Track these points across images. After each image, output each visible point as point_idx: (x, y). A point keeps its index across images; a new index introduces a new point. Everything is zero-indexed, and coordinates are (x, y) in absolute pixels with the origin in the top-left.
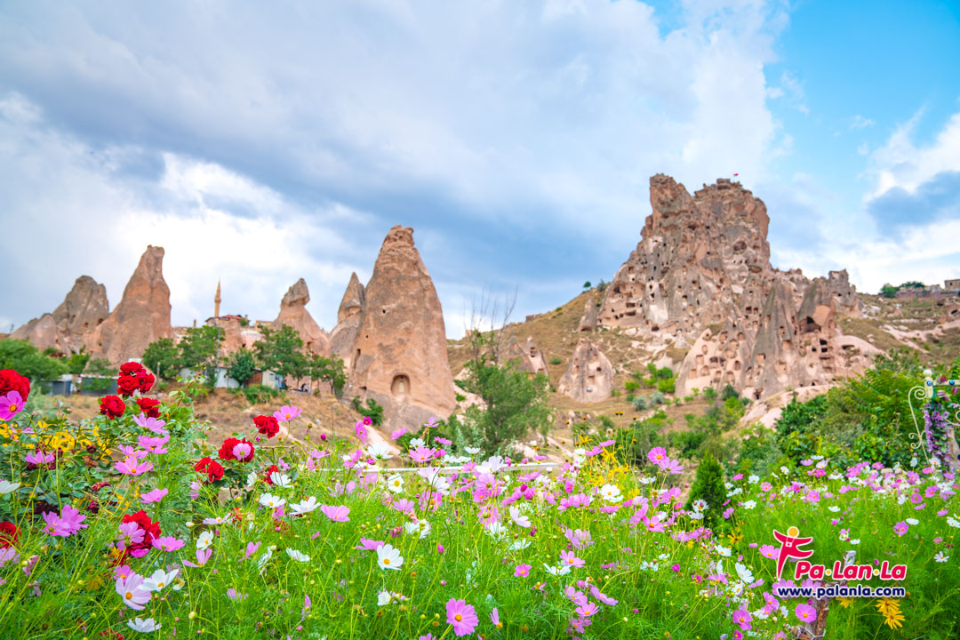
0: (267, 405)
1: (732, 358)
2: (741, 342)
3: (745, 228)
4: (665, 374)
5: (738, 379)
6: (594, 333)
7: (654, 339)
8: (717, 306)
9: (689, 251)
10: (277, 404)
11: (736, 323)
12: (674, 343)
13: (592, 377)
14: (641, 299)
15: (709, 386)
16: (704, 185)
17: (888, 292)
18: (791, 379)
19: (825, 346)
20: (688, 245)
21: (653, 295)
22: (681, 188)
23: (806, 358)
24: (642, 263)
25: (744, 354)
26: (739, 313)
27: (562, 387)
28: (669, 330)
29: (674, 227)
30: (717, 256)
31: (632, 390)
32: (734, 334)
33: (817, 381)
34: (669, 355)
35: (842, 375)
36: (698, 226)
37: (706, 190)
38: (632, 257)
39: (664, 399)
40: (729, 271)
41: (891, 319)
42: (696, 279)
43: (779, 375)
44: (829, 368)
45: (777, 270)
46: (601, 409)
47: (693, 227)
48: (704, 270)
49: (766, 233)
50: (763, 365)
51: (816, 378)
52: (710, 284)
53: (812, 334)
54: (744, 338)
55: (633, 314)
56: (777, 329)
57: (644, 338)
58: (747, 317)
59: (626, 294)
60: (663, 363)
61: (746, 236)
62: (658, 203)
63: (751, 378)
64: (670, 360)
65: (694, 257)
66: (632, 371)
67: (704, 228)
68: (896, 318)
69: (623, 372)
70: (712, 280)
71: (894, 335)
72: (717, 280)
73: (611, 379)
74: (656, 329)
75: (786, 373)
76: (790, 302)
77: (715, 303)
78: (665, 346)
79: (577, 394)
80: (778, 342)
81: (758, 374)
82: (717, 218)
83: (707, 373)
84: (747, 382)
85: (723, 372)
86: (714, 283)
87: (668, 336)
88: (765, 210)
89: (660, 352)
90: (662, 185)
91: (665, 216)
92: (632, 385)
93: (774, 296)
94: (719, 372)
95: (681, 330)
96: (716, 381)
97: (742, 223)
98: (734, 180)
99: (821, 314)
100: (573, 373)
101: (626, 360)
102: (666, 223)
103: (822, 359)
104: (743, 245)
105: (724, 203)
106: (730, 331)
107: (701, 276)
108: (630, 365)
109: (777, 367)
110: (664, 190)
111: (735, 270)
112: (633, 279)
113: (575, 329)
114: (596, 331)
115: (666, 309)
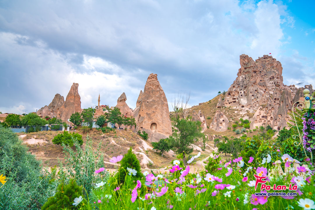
0: (109, 133)
1: (270, 116)
2: (273, 111)
3: (274, 71)
4: (246, 122)
5: (272, 123)
6: (222, 108)
7: (242, 110)
10: (112, 133)
11: (271, 104)
12: (249, 111)
13: (221, 123)
14: (237, 97)
15: (262, 126)
16: (259, 57)
20: (253, 78)
21: (242, 95)
22: (251, 59)
25: (274, 115)
26: (272, 101)
27: (211, 127)
28: (248, 107)
29: (248, 72)
30: (264, 82)
31: (235, 128)
32: (270, 108)
34: (248, 115)
36: (257, 72)
37: (259, 59)
38: (234, 83)
39: (246, 130)
40: (268, 87)
42: (257, 89)
43: (286, 122)
45: (286, 86)
46: (224, 134)
47: (255, 72)
48: (259, 86)
49: (281, 73)
50: (281, 118)
52: (262, 91)
54: (274, 109)
55: (235, 102)
56: (285, 106)
57: (239, 110)
58: (275, 102)
59: (232, 95)
60: (246, 118)
61: (274, 74)
62: (243, 64)
63: (276, 123)
64: (248, 117)
65: (256, 82)
66: (235, 121)
67: (259, 72)
69: (232, 121)
70: (262, 90)
72: (264, 90)
73: (227, 124)
74: (243, 107)
76: (290, 96)
77: (263, 97)
78: (246, 112)
79: (216, 129)
80: (286, 110)
81: (279, 121)
82: (264, 69)
83: (261, 121)
84: (275, 124)
85: (266, 121)
86: (263, 91)
87: (247, 109)
88: (281, 65)
89: (245, 114)
90: (244, 58)
91: (245, 69)
92: (235, 126)
93: (284, 94)
94: (265, 121)
95: (252, 107)
96: (264, 124)
97: (273, 70)
98: (269, 55)
99: (301, 100)
100: (215, 122)
101: (233, 117)
102: (246, 71)
104: (273, 77)
105: (266, 63)
106: (269, 107)
107: (258, 88)
108: (234, 119)
109: (286, 119)
110: (245, 60)
111: (270, 86)
112: (235, 90)
113: (215, 107)
114: (223, 108)
115: (246, 100)
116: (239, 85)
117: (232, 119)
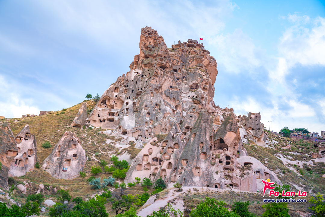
1: (168, 160)
2: (175, 150)
3: (200, 75)
4: (123, 165)
5: (168, 175)
6: (82, 129)
7: (122, 140)
8: (166, 122)
9: (158, 83)
11: (175, 136)
12: (135, 145)
13: (69, 161)
14: (119, 111)
15: (148, 177)
16: (179, 41)
17: (286, 133)
18: (202, 180)
19: (228, 161)
20: (157, 79)
21: (127, 109)
22: (160, 39)
23: (214, 166)
24: (125, 86)
25: (176, 158)
26: (179, 129)
27: (45, 165)
28: (134, 135)
29: (151, 65)
30: (177, 90)
31: (95, 174)
32: (172, 143)
33: (219, 184)
34: (129, 152)
35: (237, 182)
36: (167, 67)
37: (179, 45)
38: (118, 81)
39: (115, 183)
40: (184, 102)
41: (284, 150)
42: (158, 103)
43: (194, 176)
44: (229, 176)
46: (67, 185)
47: (163, 67)
48: (166, 98)
49: (214, 81)
50: (185, 167)
51: (219, 182)
52: (168, 108)
53: (222, 151)
54: (179, 147)
55: (111, 120)
56: (198, 144)
57: (116, 138)
58: (185, 133)
59: (109, 106)
60: (124, 157)
61: (199, 80)
62: (144, 47)
63: (175, 176)
64: (129, 156)
65: (161, 87)
66: (101, 160)
67: (171, 69)
68: (287, 150)
69: (94, 160)
70: (170, 105)
71: (283, 161)
72: (173, 106)
73: (82, 164)
74: (125, 133)
75: (199, 176)
76: (211, 126)
77: (165, 120)
78: (128, 146)
79: (55, 172)
80: (198, 153)
81: (181, 173)
82: (183, 65)
83: (149, 168)
84: (173, 179)
85: (159, 169)
86: (171, 107)
87: (132, 139)
88: (216, 65)
89: (125, 149)
91: (147, 57)
92: (97, 170)
93: (201, 120)
94: (157, 169)
95: (142, 136)
96: (154, 174)
97: (199, 71)
98: (200, 42)
99: (229, 137)
100: (55, 156)
101: (99, 152)
102: (146, 61)
103: (225, 169)
104: (197, 86)
105: (190, 56)
106: (169, 141)
107: (162, 101)
108: (100, 156)
109: (194, 170)
110: (149, 39)
111: (188, 102)
112: (116, 96)
113: (69, 125)
114: (84, 129)
115: (134, 120)
116: (127, 88)
117: (97, 156)
